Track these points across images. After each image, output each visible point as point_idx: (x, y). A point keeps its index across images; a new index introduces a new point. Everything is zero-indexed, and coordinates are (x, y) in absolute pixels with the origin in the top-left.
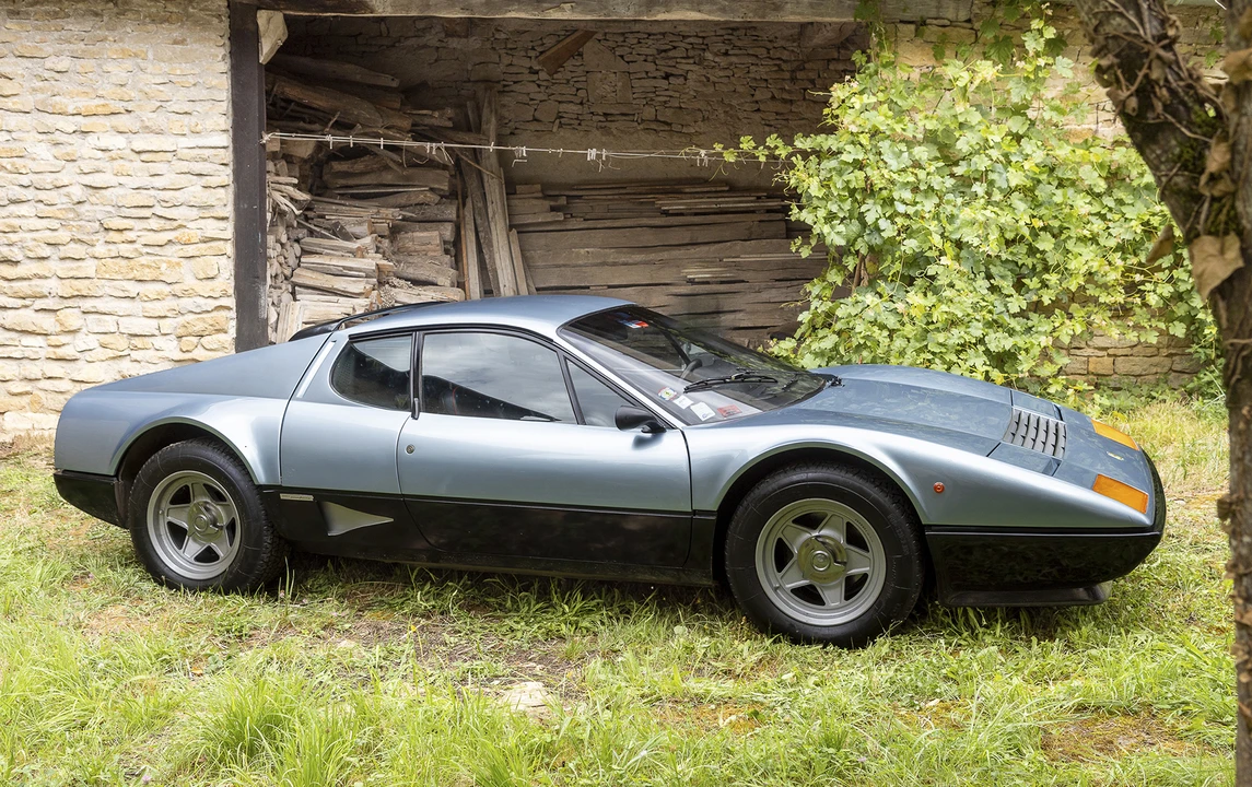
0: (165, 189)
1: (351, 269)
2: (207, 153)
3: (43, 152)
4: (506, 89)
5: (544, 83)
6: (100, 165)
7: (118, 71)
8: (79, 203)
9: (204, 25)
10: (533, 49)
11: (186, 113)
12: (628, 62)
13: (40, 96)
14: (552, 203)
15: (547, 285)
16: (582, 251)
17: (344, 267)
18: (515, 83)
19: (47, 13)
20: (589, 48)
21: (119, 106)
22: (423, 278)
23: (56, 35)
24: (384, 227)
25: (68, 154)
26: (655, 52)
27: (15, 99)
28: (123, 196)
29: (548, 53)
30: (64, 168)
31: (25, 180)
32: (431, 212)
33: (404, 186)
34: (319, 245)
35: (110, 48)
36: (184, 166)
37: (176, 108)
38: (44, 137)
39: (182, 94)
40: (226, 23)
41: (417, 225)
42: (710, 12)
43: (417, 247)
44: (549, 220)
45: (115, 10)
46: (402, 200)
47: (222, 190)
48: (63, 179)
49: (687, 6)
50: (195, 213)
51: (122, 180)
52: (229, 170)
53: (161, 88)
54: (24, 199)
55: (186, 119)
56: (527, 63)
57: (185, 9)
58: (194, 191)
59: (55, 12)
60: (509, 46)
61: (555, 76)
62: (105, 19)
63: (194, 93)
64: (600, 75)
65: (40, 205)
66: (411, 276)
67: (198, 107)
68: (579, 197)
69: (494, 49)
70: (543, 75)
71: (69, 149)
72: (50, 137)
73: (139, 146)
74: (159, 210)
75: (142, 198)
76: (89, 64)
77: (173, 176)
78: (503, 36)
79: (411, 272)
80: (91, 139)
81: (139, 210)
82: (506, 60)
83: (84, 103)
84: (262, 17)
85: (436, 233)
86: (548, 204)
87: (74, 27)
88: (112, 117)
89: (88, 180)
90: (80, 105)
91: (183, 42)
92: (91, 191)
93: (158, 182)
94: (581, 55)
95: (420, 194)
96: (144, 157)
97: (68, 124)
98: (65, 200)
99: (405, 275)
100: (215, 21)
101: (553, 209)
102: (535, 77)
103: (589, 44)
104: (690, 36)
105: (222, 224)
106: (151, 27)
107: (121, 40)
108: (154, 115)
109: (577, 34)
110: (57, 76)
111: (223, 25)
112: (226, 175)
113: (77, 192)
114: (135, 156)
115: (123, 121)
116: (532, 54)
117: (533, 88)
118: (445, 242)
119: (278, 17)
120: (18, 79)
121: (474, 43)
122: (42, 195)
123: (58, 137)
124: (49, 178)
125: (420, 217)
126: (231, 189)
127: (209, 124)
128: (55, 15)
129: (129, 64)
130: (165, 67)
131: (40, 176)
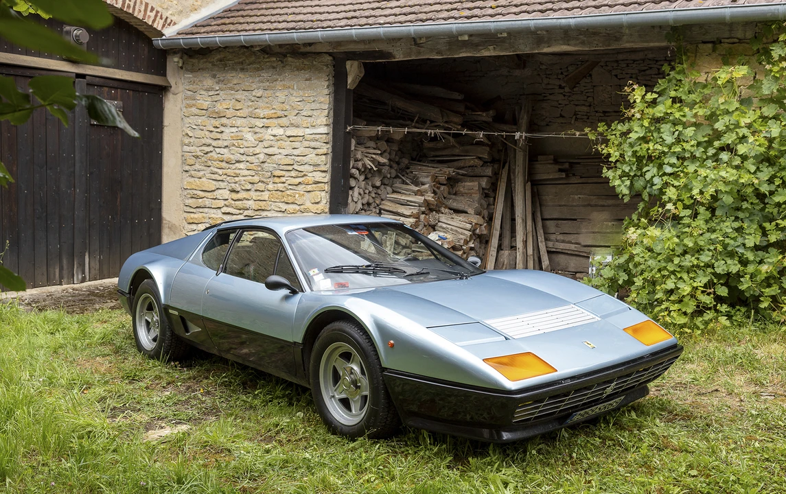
0: (298, 156)
1: (411, 202)
2: (318, 136)
3: (249, 136)
4: (545, 98)
5: (568, 94)
6: (273, 143)
7: (281, 96)
8: (263, 162)
9: (319, 70)
10: (562, 73)
11: (309, 116)
12: (620, 79)
13: (250, 109)
14: (560, 167)
15: (552, 217)
16: (576, 197)
17: (408, 201)
18: (550, 94)
19: (255, 68)
20: (595, 72)
21: (280, 113)
22: (461, 209)
23: (258, 79)
24: (443, 179)
25: (260, 138)
26: (637, 71)
27: (241, 111)
28: (281, 159)
29: (570, 76)
30: (258, 145)
31: (242, 151)
32: (478, 171)
33: (462, 156)
34: (400, 188)
35: (279, 84)
36: (306, 144)
37: (305, 113)
38: (251, 129)
39: (308, 106)
40: (331, 68)
41: (469, 178)
43: (466, 191)
44: (557, 177)
45: (282, 65)
46: (461, 164)
47: (324, 157)
48: (257, 150)
49: (561, 42)
50: (311, 168)
51: (281, 151)
52: (329, 146)
53: (299, 103)
54: (242, 160)
55: (309, 119)
56: (558, 82)
57: (312, 63)
58: (312, 157)
59: (258, 68)
60: (548, 73)
61: (575, 89)
62: (278, 70)
63: (314, 106)
64: (601, 88)
65: (248, 164)
66: (455, 208)
67: (315, 113)
68: (579, 163)
69: (539, 75)
70: (567, 89)
71: (260, 135)
72: (253, 129)
73: (289, 133)
74: (296, 167)
75: (288, 160)
76: (269, 93)
77: (302, 149)
78: (544, 67)
79: (455, 205)
80: (269, 130)
81: (287, 166)
82: (546, 81)
83: (268, 112)
84: (348, 64)
85: (476, 183)
86: (557, 167)
87: (265, 75)
88: (279, 119)
89: (267, 151)
90: (265, 113)
91: (309, 80)
92: (267, 157)
93: (296, 152)
94: (591, 75)
95: (471, 160)
96: (291, 139)
97: (259, 123)
98: (257, 161)
99: (452, 207)
100: (325, 68)
101: (561, 170)
102: (562, 91)
103: (596, 69)
104: (660, 61)
105: (324, 174)
106: (296, 73)
107: (284, 80)
108: (296, 117)
109: (587, 63)
110: (258, 99)
111: (328, 69)
112: (327, 148)
113: (262, 157)
114: (286, 139)
115: (284, 121)
116: (560, 76)
117: (561, 97)
118: (483, 189)
119: (356, 63)
120: (243, 101)
121: (527, 72)
122: (249, 158)
123: (257, 130)
124: (251, 150)
125: (472, 174)
126: (329, 157)
127: (319, 122)
128: (258, 69)
129: (286, 92)
130: (301, 93)
131: (248, 149)
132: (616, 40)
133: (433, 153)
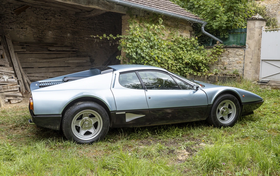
5: (15, 17)
10: (12, 8)
12: (37, 15)
14: (22, 47)
15: (23, 67)
16: (30, 59)
20: (27, 10)
26: (44, 13)
29: (17, 10)
42: (100, 7)
44: (22, 51)
49: (96, 5)
56: (10, 11)
60: (6, 6)
61: (18, 16)
64: (30, 17)
68: (28, 46)
70: (15, 15)
78: (4, 4)
82: (5, 10)
86: (21, 47)
94: (25, 11)
101: (22, 48)
102: (12, 15)
103: (27, 9)
104: (52, 11)
109: (25, 6)
116: (12, 9)
117: (12, 18)
132: (112, 9)
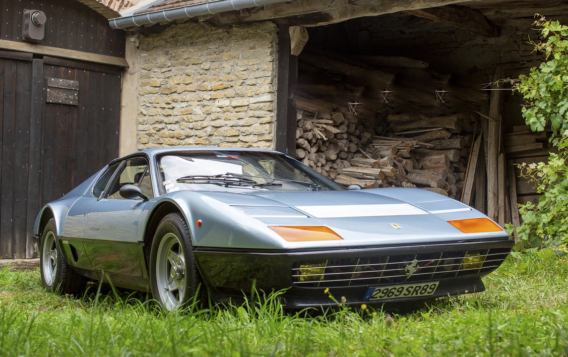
0: (243, 126)
1: (367, 174)
2: (262, 105)
3: (198, 110)
4: (523, 66)
6: (219, 115)
7: (227, 66)
8: (210, 135)
9: (262, 37)
11: (253, 85)
13: (199, 83)
14: (537, 137)
17: (364, 174)
18: (528, 61)
19: (203, 41)
21: (226, 84)
22: (424, 183)
23: (206, 51)
24: (405, 152)
25: (207, 111)
27: (190, 85)
28: (227, 131)
30: (206, 118)
31: (191, 125)
32: (446, 143)
33: (432, 128)
34: (358, 162)
35: (225, 56)
36: (251, 113)
37: (249, 82)
38: (199, 103)
39: (252, 75)
40: (274, 35)
41: (436, 152)
43: (433, 165)
45: (228, 36)
46: (427, 137)
47: (268, 125)
48: (205, 124)
50: (256, 138)
51: (227, 122)
52: (274, 114)
53: (243, 72)
54: (191, 135)
55: (253, 87)
57: (256, 31)
58: (257, 127)
59: (206, 41)
62: (224, 41)
63: (258, 74)
65: (197, 138)
66: (419, 182)
67: (259, 81)
69: (516, 42)
71: (207, 108)
72: (202, 103)
73: (235, 103)
74: (241, 138)
75: (234, 132)
76: (216, 64)
77: (247, 119)
78: (520, 33)
79: (418, 179)
80: (217, 103)
81: (231, 138)
83: (215, 84)
84: (291, 29)
85: (443, 156)
87: (212, 47)
88: (225, 90)
89: (213, 123)
90: (212, 85)
91: (254, 48)
92: (215, 129)
93: (241, 122)
95: (437, 133)
96: (237, 109)
97: (207, 96)
98: (205, 134)
99: (415, 181)
100: (268, 35)
105: (268, 144)
106: (241, 42)
107: (230, 50)
108: (241, 87)
110: (205, 72)
111: (272, 36)
112: (271, 116)
113: (209, 130)
114: (232, 110)
115: (229, 92)
118: (451, 163)
119: (298, 28)
120: (192, 76)
121: (503, 39)
122: (197, 133)
123: (205, 103)
124: (199, 123)
125: (439, 147)
126: (274, 126)
127: (262, 90)
128: (206, 42)
129: (231, 63)
130: (246, 62)
131: (196, 123)
133: (400, 128)
